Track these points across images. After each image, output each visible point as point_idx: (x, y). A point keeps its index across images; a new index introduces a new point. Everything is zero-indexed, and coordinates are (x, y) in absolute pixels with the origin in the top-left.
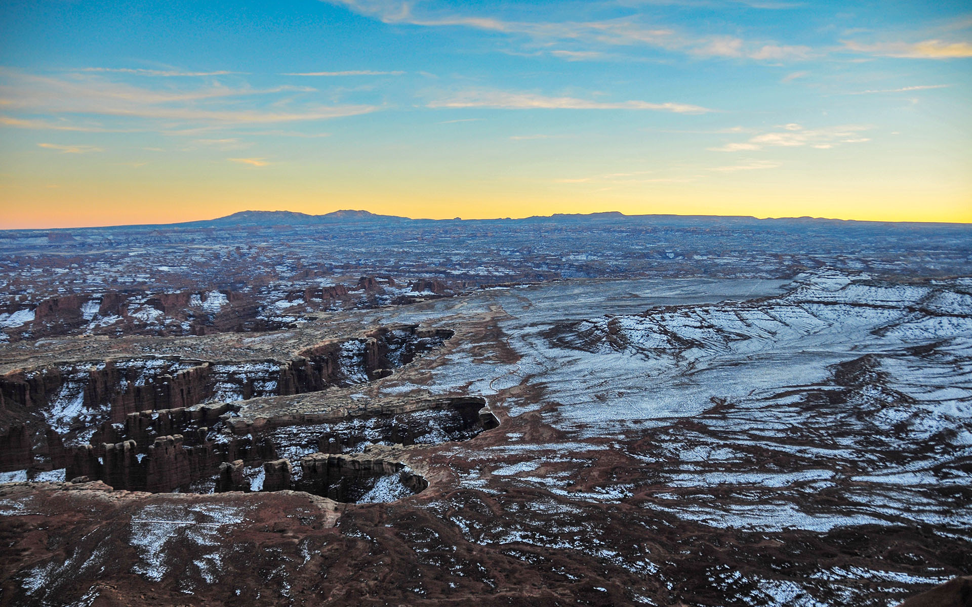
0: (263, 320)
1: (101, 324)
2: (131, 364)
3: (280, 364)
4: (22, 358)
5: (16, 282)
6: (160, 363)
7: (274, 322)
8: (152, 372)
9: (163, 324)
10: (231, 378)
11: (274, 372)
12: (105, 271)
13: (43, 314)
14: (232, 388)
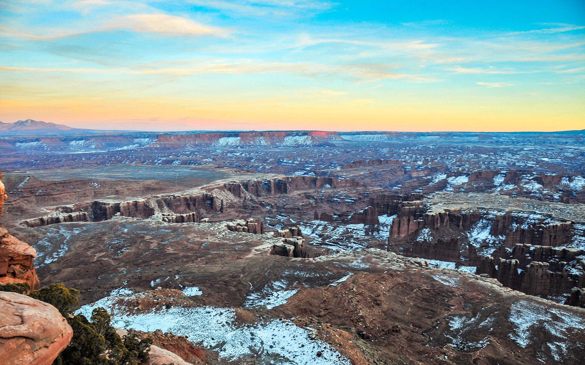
1: (504, 188)
2: (520, 215)
4: (461, 202)
5: (460, 160)
6: (539, 216)
8: (533, 221)
9: (541, 193)
12: (509, 158)
13: (473, 179)
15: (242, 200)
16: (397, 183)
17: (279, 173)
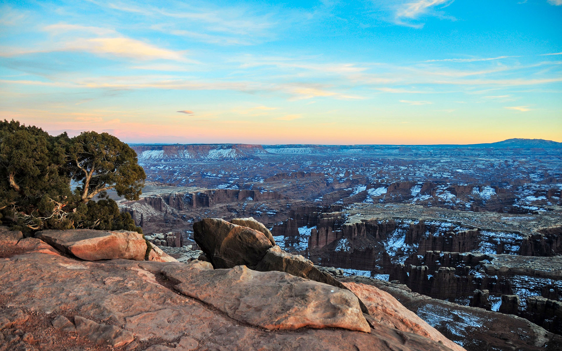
0: (516, 207)
1: (420, 199)
2: (433, 223)
3: (523, 235)
4: (378, 212)
5: (380, 172)
6: (449, 225)
7: (524, 209)
8: (444, 229)
9: (454, 203)
10: (490, 240)
11: (518, 240)
12: (426, 169)
13: (391, 190)
14: (490, 246)
15: (163, 214)
16: (320, 195)
17: (202, 186)
